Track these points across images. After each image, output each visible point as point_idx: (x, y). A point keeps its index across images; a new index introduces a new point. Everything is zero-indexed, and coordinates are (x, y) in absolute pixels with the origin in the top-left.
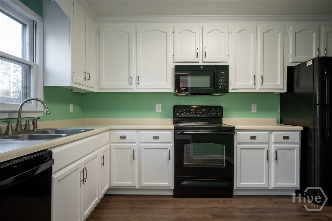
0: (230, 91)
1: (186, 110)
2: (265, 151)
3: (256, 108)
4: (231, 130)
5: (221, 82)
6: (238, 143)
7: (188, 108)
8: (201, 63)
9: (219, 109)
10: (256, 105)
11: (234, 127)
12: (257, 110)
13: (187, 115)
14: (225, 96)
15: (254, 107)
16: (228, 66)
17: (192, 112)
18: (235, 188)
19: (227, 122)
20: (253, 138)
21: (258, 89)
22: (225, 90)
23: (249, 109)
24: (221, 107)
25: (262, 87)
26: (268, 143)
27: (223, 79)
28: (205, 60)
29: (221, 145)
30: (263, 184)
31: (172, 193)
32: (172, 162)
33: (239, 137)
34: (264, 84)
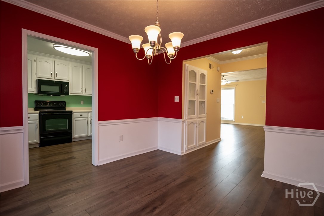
0: (70, 94)
1: (43, 103)
2: (86, 121)
3: (83, 103)
4: (71, 113)
5: (65, 90)
6: (74, 118)
7: (45, 102)
8: (53, 80)
9: (64, 103)
10: (83, 101)
11: (72, 111)
12: (84, 103)
13: (45, 106)
14: (67, 96)
15: (82, 102)
16: (69, 82)
17: (48, 104)
18: (73, 138)
19: (68, 109)
20: (81, 115)
21: (84, 94)
22: (67, 94)
23: (79, 103)
24: (65, 102)
25: (85, 93)
26: (87, 117)
27: (66, 88)
28: (56, 78)
29: (66, 119)
30: (86, 134)
31: (38, 146)
32: (38, 130)
33: (74, 115)
34: (86, 92)
